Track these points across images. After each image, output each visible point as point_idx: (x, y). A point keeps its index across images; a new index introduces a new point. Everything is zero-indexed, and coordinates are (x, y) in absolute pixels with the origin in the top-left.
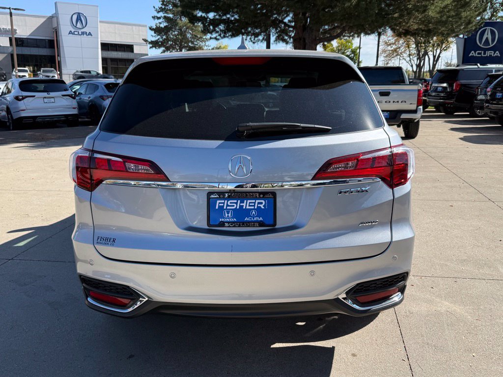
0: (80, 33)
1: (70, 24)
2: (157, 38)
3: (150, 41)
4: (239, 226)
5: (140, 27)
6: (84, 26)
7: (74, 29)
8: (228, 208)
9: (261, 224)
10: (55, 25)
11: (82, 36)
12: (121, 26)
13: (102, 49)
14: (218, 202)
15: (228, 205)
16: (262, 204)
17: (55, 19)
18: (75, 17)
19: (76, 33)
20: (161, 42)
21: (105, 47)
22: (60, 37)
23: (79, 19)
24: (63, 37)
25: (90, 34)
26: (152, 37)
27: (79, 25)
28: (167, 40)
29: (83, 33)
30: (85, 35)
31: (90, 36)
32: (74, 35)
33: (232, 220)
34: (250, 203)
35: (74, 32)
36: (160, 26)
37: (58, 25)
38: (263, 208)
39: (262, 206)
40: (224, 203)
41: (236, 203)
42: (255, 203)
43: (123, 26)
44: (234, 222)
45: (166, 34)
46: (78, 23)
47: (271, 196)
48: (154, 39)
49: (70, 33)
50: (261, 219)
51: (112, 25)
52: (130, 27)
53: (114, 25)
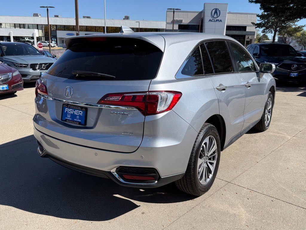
0: (215, 21)
1: (210, 15)
2: (261, 22)
3: (256, 23)
4: (72, 123)
5: (253, 15)
6: (218, 16)
7: (212, 18)
8: (69, 113)
9: (80, 123)
10: (202, 17)
11: (216, 22)
12: (240, 15)
13: (227, 30)
14: (66, 109)
15: (69, 112)
16: (81, 113)
17: (203, 13)
18: (214, 11)
19: (213, 20)
20: (263, 24)
21: (229, 28)
22: (204, 23)
23: (216, 12)
24: (205, 23)
25: (221, 21)
26: (258, 20)
27: (215, 16)
28: (268, 22)
29: (217, 20)
30: (218, 22)
31: (220, 22)
32: (212, 22)
33: (70, 119)
34: (77, 112)
35: (212, 20)
36: (264, 14)
37: (204, 16)
38: (81, 115)
39: (81, 114)
40: (68, 110)
41: (72, 111)
42: (79, 112)
43: (242, 15)
44: (70, 120)
45: (267, 18)
46: (215, 15)
47: (84, 110)
48: (258, 22)
49: (210, 20)
50: (80, 121)
51: (235, 15)
52: (246, 15)
53: (236, 15)
